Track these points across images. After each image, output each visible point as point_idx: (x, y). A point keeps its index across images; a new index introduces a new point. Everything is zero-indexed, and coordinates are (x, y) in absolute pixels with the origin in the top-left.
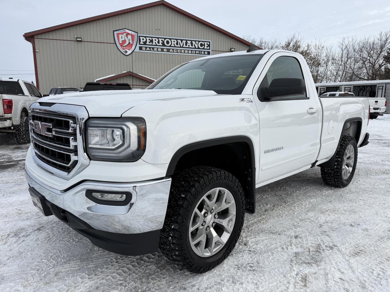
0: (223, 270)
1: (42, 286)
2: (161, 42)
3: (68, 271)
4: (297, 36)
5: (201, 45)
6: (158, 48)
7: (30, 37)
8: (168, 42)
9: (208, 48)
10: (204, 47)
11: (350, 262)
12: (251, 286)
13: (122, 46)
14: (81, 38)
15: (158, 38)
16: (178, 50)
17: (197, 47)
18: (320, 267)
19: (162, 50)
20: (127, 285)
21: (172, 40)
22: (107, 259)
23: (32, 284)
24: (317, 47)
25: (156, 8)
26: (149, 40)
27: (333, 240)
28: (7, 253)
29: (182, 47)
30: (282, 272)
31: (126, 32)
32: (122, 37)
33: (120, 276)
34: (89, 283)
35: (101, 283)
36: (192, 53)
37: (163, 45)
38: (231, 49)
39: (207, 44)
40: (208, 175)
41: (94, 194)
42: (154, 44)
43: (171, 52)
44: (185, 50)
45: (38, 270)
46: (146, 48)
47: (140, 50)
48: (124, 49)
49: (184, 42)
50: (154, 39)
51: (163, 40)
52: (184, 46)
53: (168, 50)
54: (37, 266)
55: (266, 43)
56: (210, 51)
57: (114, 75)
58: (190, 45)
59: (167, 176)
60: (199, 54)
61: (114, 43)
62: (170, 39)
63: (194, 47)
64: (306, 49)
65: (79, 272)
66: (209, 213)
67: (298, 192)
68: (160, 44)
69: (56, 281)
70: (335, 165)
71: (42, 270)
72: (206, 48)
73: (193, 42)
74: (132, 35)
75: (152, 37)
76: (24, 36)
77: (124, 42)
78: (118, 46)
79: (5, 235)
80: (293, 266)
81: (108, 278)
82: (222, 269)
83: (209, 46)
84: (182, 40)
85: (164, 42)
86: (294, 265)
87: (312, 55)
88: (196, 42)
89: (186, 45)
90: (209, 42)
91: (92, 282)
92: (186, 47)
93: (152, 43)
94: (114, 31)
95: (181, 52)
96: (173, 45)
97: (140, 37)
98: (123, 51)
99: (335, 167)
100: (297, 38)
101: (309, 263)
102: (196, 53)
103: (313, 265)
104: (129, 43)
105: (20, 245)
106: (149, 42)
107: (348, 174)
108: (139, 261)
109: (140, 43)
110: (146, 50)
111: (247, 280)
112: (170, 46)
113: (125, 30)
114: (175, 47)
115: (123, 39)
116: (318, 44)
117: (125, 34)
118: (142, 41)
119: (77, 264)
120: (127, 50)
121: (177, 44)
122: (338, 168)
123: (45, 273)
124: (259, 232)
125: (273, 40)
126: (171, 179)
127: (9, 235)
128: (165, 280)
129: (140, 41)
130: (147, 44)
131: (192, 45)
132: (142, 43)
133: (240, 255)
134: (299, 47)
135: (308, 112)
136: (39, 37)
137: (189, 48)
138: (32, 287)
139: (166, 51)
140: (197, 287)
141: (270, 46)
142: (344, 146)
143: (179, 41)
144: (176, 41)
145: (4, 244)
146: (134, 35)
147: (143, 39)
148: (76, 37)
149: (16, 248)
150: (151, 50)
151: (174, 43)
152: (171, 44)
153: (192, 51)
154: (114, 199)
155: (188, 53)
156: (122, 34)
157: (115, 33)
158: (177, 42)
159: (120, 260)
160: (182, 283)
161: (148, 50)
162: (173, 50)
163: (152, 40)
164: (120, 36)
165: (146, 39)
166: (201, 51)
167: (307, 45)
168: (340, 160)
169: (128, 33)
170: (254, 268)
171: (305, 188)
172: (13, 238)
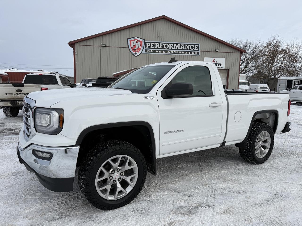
0: (122, 211)
1: (13, 205)
2: (161, 46)
3: (32, 199)
4: (276, 38)
5: (192, 47)
6: (159, 51)
7: (72, 44)
8: (166, 46)
9: (198, 49)
10: (195, 48)
11: (215, 217)
12: (133, 222)
13: (133, 49)
14: (105, 44)
15: (159, 43)
16: (174, 52)
17: (188, 49)
18: (189, 218)
19: (162, 52)
20: (59, 211)
21: (169, 44)
22: (57, 194)
23: (9, 203)
24: (295, 46)
25: (159, 21)
26: (153, 44)
27: (215, 201)
28: (6, 184)
29: (177, 49)
30: (160, 217)
31: (136, 40)
32: (134, 43)
33: (58, 205)
34: (39, 207)
35: (45, 208)
36: (184, 54)
37: (163, 48)
38: (216, 50)
39: (197, 46)
40: (112, 146)
41: (36, 152)
42: (156, 47)
43: (169, 53)
44: (179, 51)
45: (17, 196)
46: (150, 50)
47: (145, 52)
48: (134, 52)
49: (179, 45)
50: (156, 44)
51: (163, 44)
52: (179, 48)
53: (166, 52)
54: (18, 193)
55: (250, 43)
56: (199, 51)
57: (126, 70)
58: (183, 47)
59: (76, 145)
60: (190, 54)
61: (128, 47)
62: (168, 44)
63: (186, 49)
64: (285, 48)
65: (38, 200)
66: (116, 171)
67: (218, 164)
68: (161, 47)
69: (22, 203)
70: (248, 146)
71: (19, 196)
72: (195, 49)
73: (185, 45)
74: (141, 42)
75: (155, 43)
76: (68, 43)
77: (135, 46)
78: (130, 50)
79: (11, 174)
80: (170, 214)
81: (50, 205)
82: (122, 209)
83: (198, 48)
84: (177, 44)
85: (163, 46)
86: (172, 214)
87: (291, 53)
88: (188, 45)
89: (180, 48)
90: (199, 45)
91: (40, 206)
92: (180, 49)
93: (155, 47)
94: (128, 39)
95: (176, 53)
96: (170, 48)
97: (146, 43)
98: (133, 53)
99: (248, 147)
100: (278, 39)
101: (183, 214)
102: (187, 54)
103: (186, 215)
104: (138, 47)
105: (15, 181)
106: (153, 46)
107: (264, 154)
108: (75, 198)
109: (146, 47)
110: (150, 52)
111: (133, 219)
112: (168, 49)
113: (136, 38)
114: (172, 49)
115: (134, 45)
116: (295, 44)
117: (136, 41)
118: (147, 45)
119: (39, 195)
120: (137, 53)
121: (173, 47)
122: (251, 149)
123: (19, 198)
124: (165, 189)
125: (257, 41)
126: (79, 147)
127: (13, 174)
128: (82, 211)
129: (146, 46)
130: (151, 47)
131: (185, 48)
132: (147, 47)
133: (141, 203)
134: (279, 46)
135: (210, 106)
136: (78, 44)
137: (182, 50)
138: (8, 205)
139: (165, 52)
140: (99, 218)
141: (254, 46)
142: (256, 131)
143: (175, 45)
144: (172, 45)
145: (8, 179)
146: (142, 41)
147: (148, 44)
148: (102, 43)
149: (12, 182)
150: (154, 52)
151: (171, 46)
152: (169, 47)
153: (184, 52)
154: (46, 156)
155: (181, 53)
156: (134, 41)
157: (129, 40)
158: (174, 46)
159: (64, 196)
160: (91, 215)
161: (152, 52)
162: (170, 51)
163: (155, 44)
164: (132, 42)
165: (151, 44)
166: (192, 52)
167: (286, 45)
168: (252, 142)
169: (138, 40)
170: (143, 212)
171: (226, 162)
172: (14, 176)
